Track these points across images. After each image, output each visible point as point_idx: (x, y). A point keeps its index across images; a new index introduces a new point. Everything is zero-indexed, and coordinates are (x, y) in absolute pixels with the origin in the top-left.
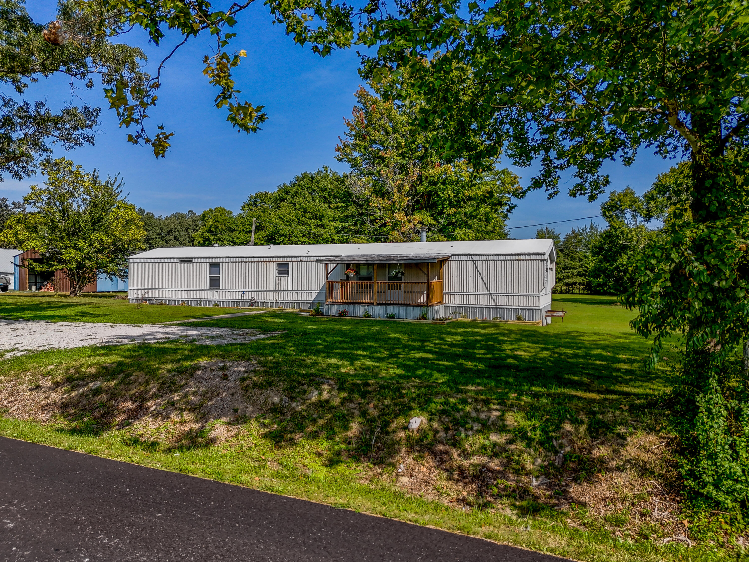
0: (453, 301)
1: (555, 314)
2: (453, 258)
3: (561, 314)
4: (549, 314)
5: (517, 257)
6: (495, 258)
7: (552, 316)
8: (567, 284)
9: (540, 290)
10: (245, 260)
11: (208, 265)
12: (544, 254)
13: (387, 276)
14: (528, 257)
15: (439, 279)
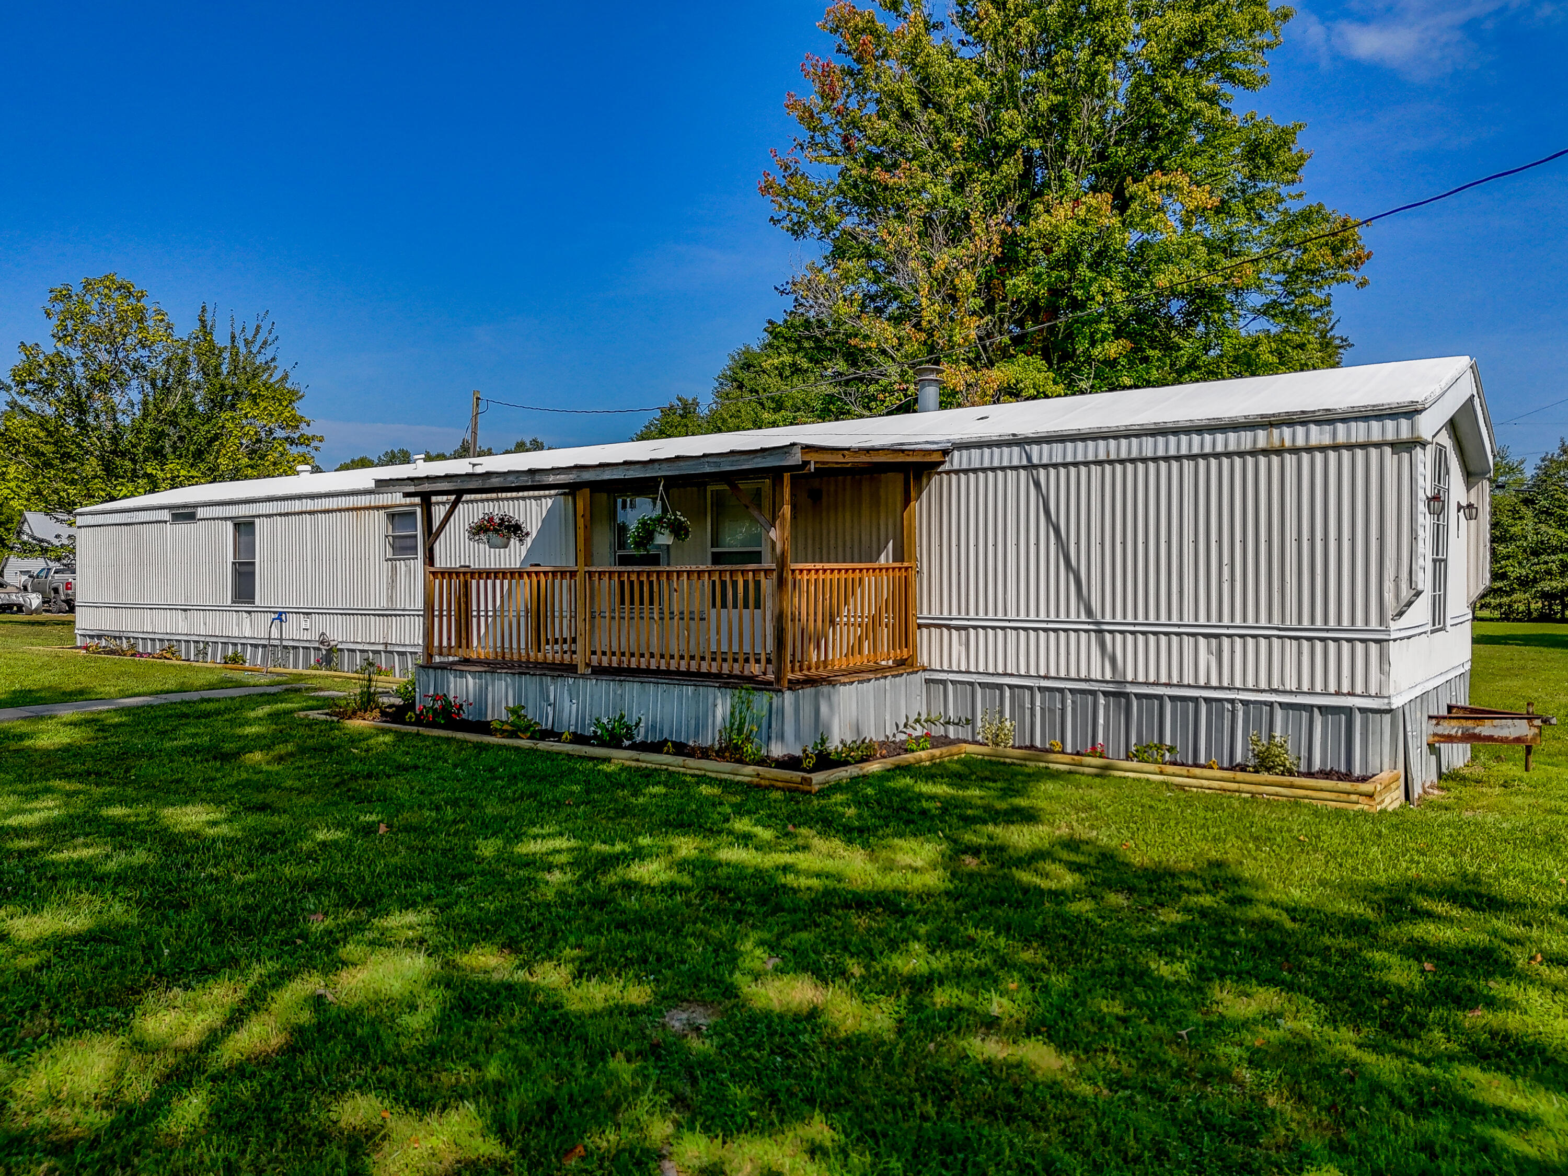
0: (958, 659)
1: (1486, 729)
2: (958, 460)
3: (1521, 729)
4: (1451, 728)
5: (1262, 439)
6: (1148, 446)
7: (1468, 737)
8: (1545, 595)
9: (1390, 612)
10: (309, 505)
11: (230, 525)
12: (1411, 412)
13: (710, 550)
14: (1318, 435)
15: (899, 556)
